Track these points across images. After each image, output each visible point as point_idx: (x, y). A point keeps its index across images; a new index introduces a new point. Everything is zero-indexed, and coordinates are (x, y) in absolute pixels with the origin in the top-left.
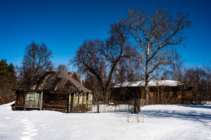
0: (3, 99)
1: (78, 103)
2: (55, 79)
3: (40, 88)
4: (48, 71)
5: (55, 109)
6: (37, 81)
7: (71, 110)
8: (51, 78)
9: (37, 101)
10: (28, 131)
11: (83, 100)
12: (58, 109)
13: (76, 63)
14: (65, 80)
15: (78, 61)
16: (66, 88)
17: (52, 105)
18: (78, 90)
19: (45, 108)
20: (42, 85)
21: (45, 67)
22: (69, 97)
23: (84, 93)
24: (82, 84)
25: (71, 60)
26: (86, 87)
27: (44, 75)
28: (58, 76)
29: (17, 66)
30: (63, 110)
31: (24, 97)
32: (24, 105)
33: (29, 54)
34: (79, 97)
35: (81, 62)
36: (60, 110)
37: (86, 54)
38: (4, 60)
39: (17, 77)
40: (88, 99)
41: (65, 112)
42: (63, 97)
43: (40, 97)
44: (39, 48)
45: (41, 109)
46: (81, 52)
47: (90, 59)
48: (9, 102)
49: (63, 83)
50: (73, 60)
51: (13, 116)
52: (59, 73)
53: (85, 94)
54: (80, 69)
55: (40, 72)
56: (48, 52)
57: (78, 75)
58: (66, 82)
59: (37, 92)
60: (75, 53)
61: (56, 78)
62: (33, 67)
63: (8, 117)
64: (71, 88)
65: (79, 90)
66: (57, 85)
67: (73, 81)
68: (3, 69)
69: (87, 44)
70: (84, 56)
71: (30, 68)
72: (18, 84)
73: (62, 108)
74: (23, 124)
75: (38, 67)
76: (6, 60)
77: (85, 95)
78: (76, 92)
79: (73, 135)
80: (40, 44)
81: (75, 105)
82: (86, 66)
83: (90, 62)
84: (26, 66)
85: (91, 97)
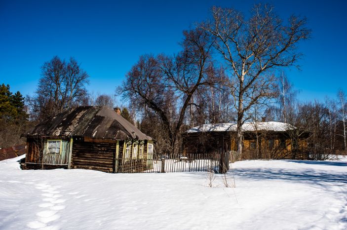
0: (5, 151)
1: (131, 157)
2: (92, 118)
3: (67, 133)
4: (80, 105)
5: (93, 167)
6: (63, 122)
7: (119, 168)
8: (86, 117)
9: (63, 154)
10: (49, 202)
11: (138, 152)
12: (98, 167)
13: (126, 92)
14: (109, 121)
15: (130, 89)
16: (112, 132)
17: (89, 161)
18: (130, 136)
19: (76, 165)
20: (71, 128)
21: (75, 99)
22: (116, 147)
23: (140, 141)
24: (136, 126)
25: (119, 88)
26: (143, 131)
27: (74, 112)
28: (98, 114)
29: (27, 96)
30: (106, 168)
31: (40, 147)
32: (41, 160)
33: (48, 76)
34: (132, 147)
35: (136, 92)
36: (101, 168)
37: (143, 79)
38: (6, 85)
39: (28, 115)
40: (146, 151)
41: (110, 172)
42: (105, 147)
43: (67, 148)
44: (65, 66)
45: (69, 166)
46: (134, 75)
47: (150, 86)
48: (16, 156)
49: (107, 123)
50: (123, 87)
51: (23, 179)
52: (100, 108)
53: (141, 143)
54: (133, 102)
55: (67, 107)
56: (80, 75)
57: (129, 112)
58: (111, 123)
59: (64, 140)
60: (127, 76)
61: (95, 116)
62: (56, 98)
63: (14, 180)
64: (120, 132)
65: (133, 137)
66: (97, 128)
67: (123, 122)
68: (3, 101)
69: (145, 62)
70: (140, 82)
71: (50, 100)
72: (31, 125)
73: (104, 165)
74: (40, 191)
75: (65, 98)
76: (8, 86)
77: (141, 145)
78: (127, 139)
79: (123, 207)
80: (68, 61)
81: (126, 161)
82: (144, 97)
83: (150, 91)
84: (44, 96)
85: (151, 148)
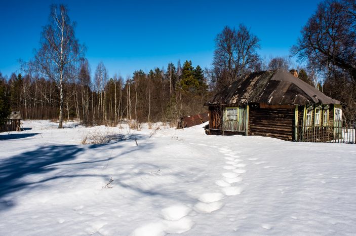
0: (193, 119)
1: (313, 123)
2: (267, 84)
3: (243, 100)
4: (253, 71)
5: (270, 134)
6: (238, 89)
7: (299, 136)
8: (261, 82)
9: (240, 121)
10: (231, 165)
11: (322, 119)
12: (276, 135)
13: (303, 51)
14: (285, 85)
15: (307, 46)
16: (289, 97)
17: (266, 128)
18: (311, 100)
19: (253, 132)
20: (247, 95)
21: (247, 66)
22: (294, 113)
23: (323, 106)
24: (317, 88)
25: (295, 48)
26: (327, 94)
27: (248, 79)
28: (273, 79)
29: (206, 68)
30: (285, 136)
31: (220, 114)
32: (222, 126)
33: (221, 47)
34: (314, 112)
35: (315, 48)
36: (279, 135)
37: (324, 31)
38: (189, 61)
39: (207, 86)
40: (333, 117)
41: (289, 140)
42: (283, 113)
43: (244, 115)
44: (236, 35)
45: (247, 133)
46: (312, 28)
47: (334, 39)
48: (201, 123)
49: (283, 88)
50: (298, 46)
51: (209, 143)
52: (274, 72)
53: (325, 108)
54: (313, 62)
55: (240, 75)
56: (251, 40)
57: (308, 74)
58: (287, 87)
59: (240, 107)
60: (302, 32)
61: (270, 81)
62: (230, 67)
63: (202, 143)
64: (298, 97)
65: (315, 101)
66: (272, 93)
67: (301, 85)
68: (188, 75)
69: (326, 10)
70: (320, 36)
71: (225, 70)
72: (210, 95)
73: (282, 132)
74: (222, 155)
75: (237, 67)
76: (190, 61)
77: (326, 110)
78: (307, 103)
79: (307, 178)
80: (237, 29)
81: (307, 128)
82: (325, 53)
83: (334, 45)
84: (219, 67)
85: (339, 114)
